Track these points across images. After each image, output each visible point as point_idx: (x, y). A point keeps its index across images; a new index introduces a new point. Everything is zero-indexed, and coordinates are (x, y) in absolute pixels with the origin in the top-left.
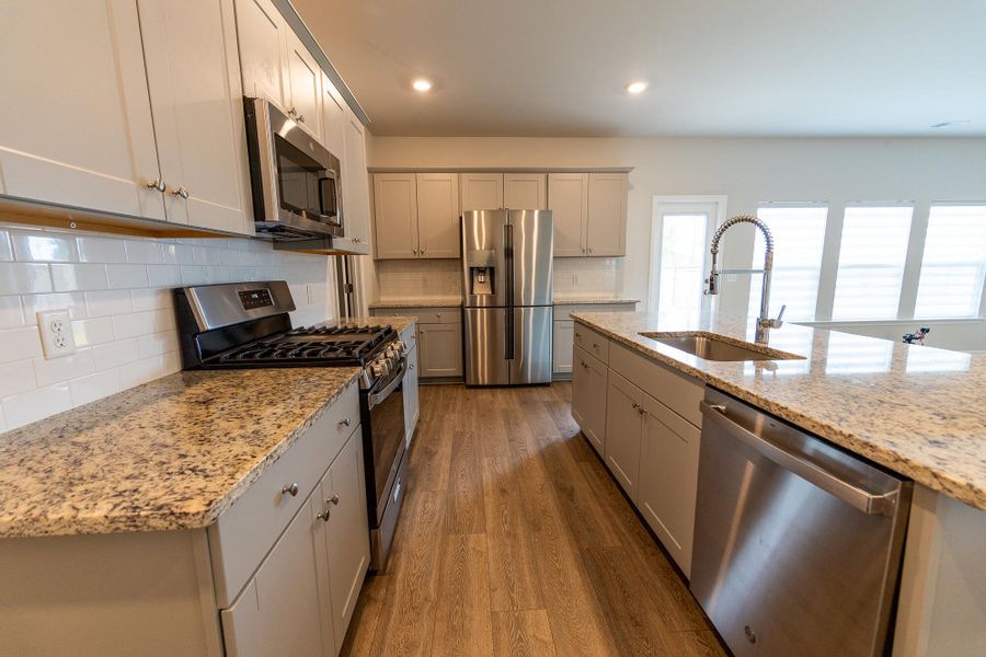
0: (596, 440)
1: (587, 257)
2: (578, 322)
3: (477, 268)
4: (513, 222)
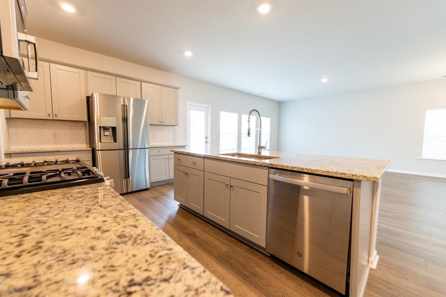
0: (196, 207)
1: (162, 125)
2: (176, 153)
3: (104, 127)
4: (127, 103)
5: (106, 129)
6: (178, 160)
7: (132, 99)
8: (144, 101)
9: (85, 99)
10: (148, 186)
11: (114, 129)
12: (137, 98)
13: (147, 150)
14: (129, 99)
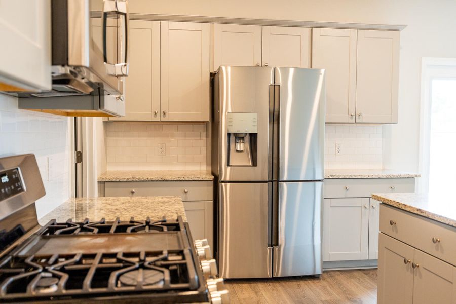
2: (385, 204)
3: (236, 135)
4: (280, 81)
5: (239, 137)
6: (391, 223)
7: (292, 71)
8: (317, 72)
9: (208, 78)
10: (319, 271)
11: (253, 137)
12: (302, 67)
13: (319, 184)
14: (285, 70)
